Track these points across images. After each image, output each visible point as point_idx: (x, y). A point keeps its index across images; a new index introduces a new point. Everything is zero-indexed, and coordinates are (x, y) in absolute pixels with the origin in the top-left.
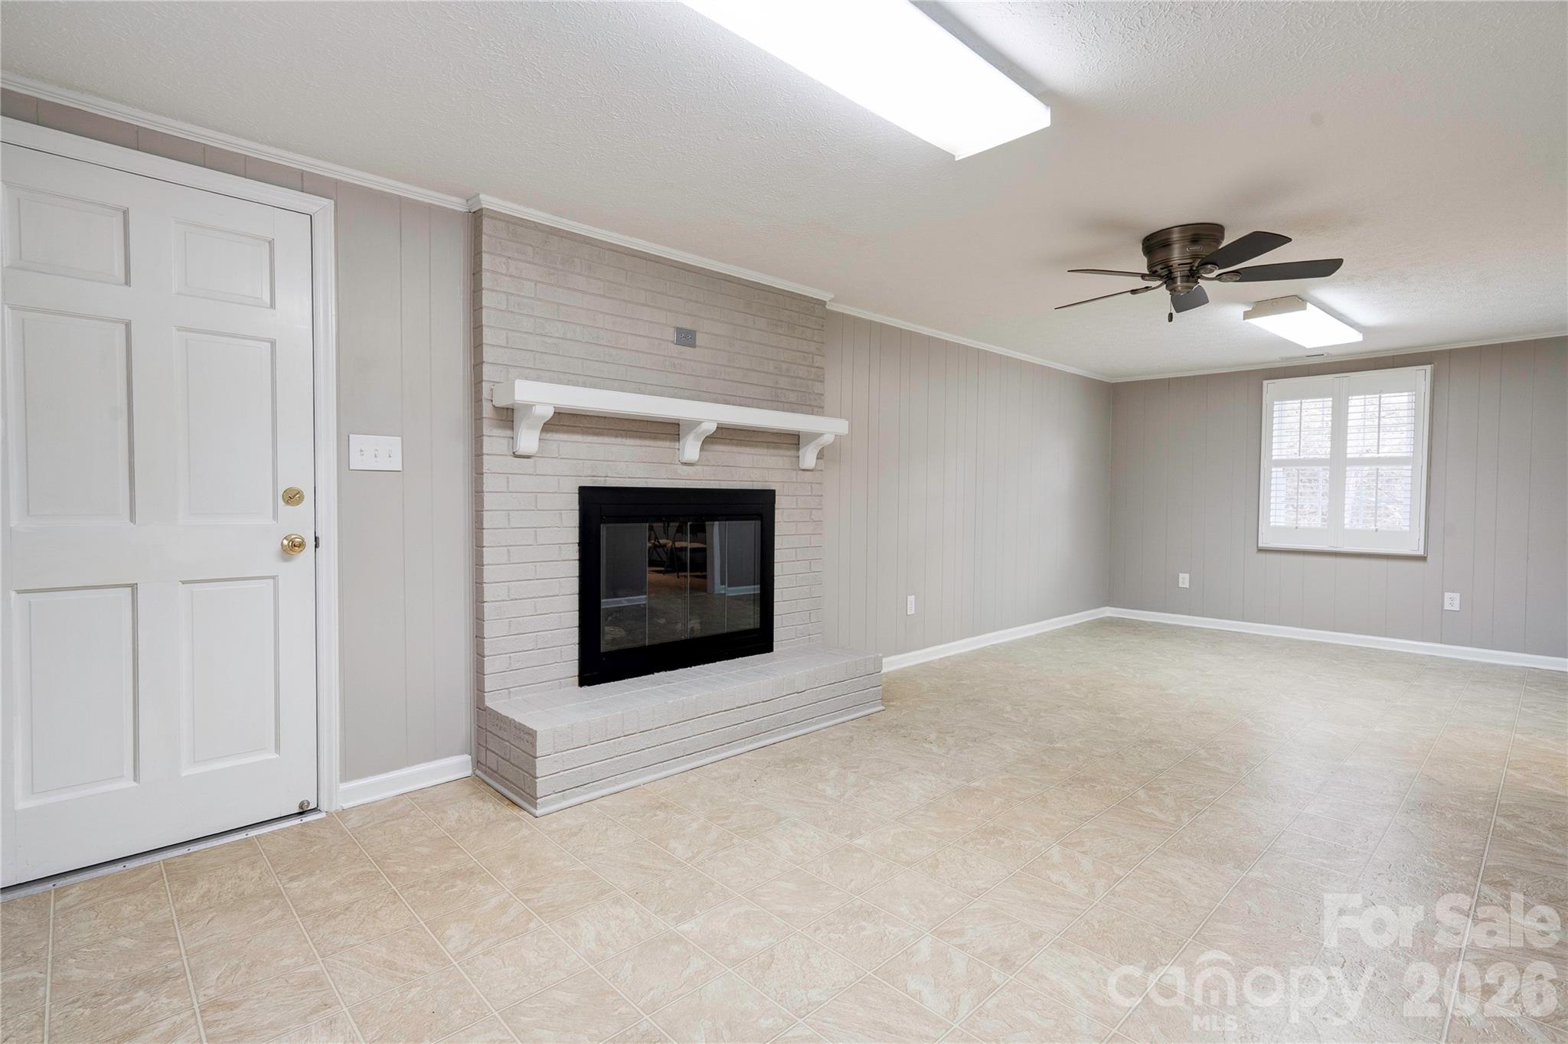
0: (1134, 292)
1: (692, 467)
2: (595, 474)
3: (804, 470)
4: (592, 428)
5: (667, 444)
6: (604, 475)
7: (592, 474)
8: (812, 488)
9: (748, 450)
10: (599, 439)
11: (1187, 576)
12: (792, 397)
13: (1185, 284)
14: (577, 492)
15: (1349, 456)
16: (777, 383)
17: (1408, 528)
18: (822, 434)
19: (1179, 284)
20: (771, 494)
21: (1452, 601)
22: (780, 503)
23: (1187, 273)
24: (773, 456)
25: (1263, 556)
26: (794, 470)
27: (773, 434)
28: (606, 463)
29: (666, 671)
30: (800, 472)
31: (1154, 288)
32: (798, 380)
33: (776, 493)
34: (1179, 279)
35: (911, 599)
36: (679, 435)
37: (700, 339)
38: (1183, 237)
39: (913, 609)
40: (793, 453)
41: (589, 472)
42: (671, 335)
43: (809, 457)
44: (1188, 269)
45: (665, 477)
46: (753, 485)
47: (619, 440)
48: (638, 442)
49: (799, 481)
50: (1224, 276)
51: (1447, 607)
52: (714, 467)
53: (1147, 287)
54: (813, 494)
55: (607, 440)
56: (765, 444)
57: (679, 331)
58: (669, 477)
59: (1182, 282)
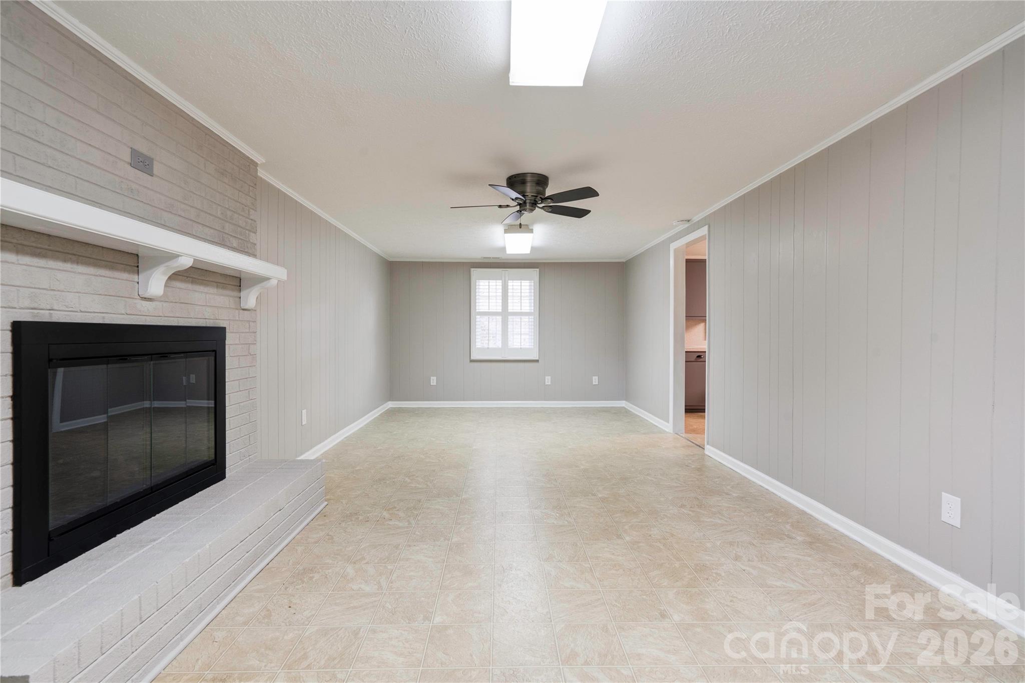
0: (500, 206)
1: (151, 303)
2: (36, 305)
3: (244, 310)
4: (32, 246)
5: (125, 276)
6: (49, 307)
7: (32, 306)
8: (249, 325)
9: (201, 288)
10: (42, 262)
11: (435, 378)
12: (235, 243)
13: (531, 208)
14: (9, 328)
15: (509, 311)
16: (223, 228)
17: (532, 347)
18: (268, 279)
19: (528, 207)
20: (222, 331)
21: (548, 380)
22: (230, 340)
23: (533, 202)
24: (222, 295)
25: (472, 364)
26: (237, 309)
27: (221, 275)
28: (52, 293)
29: (129, 529)
30: (241, 311)
31: (511, 207)
32: (239, 229)
33: (227, 331)
34: (528, 204)
35: (304, 411)
36: (138, 267)
37: (157, 168)
38: (533, 180)
39: (306, 421)
40: (236, 294)
41: (27, 303)
42: (126, 156)
43: (250, 298)
44: (533, 199)
45: (123, 312)
46: (206, 322)
47: (68, 266)
48: (91, 270)
49: (240, 319)
50: (545, 208)
51: (547, 383)
52: (171, 304)
53: (508, 206)
54: (251, 331)
55: (52, 264)
56: (215, 284)
57: (134, 153)
58: (128, 312)
59: (529, 206)
